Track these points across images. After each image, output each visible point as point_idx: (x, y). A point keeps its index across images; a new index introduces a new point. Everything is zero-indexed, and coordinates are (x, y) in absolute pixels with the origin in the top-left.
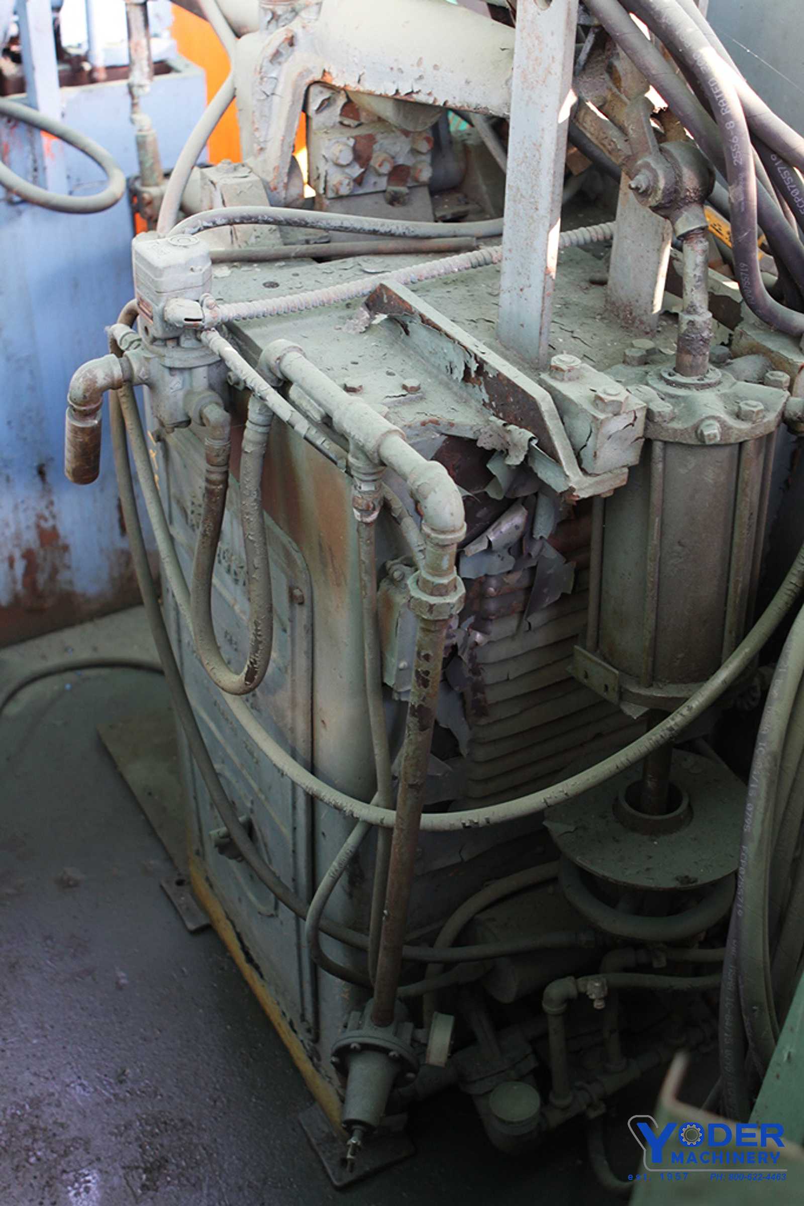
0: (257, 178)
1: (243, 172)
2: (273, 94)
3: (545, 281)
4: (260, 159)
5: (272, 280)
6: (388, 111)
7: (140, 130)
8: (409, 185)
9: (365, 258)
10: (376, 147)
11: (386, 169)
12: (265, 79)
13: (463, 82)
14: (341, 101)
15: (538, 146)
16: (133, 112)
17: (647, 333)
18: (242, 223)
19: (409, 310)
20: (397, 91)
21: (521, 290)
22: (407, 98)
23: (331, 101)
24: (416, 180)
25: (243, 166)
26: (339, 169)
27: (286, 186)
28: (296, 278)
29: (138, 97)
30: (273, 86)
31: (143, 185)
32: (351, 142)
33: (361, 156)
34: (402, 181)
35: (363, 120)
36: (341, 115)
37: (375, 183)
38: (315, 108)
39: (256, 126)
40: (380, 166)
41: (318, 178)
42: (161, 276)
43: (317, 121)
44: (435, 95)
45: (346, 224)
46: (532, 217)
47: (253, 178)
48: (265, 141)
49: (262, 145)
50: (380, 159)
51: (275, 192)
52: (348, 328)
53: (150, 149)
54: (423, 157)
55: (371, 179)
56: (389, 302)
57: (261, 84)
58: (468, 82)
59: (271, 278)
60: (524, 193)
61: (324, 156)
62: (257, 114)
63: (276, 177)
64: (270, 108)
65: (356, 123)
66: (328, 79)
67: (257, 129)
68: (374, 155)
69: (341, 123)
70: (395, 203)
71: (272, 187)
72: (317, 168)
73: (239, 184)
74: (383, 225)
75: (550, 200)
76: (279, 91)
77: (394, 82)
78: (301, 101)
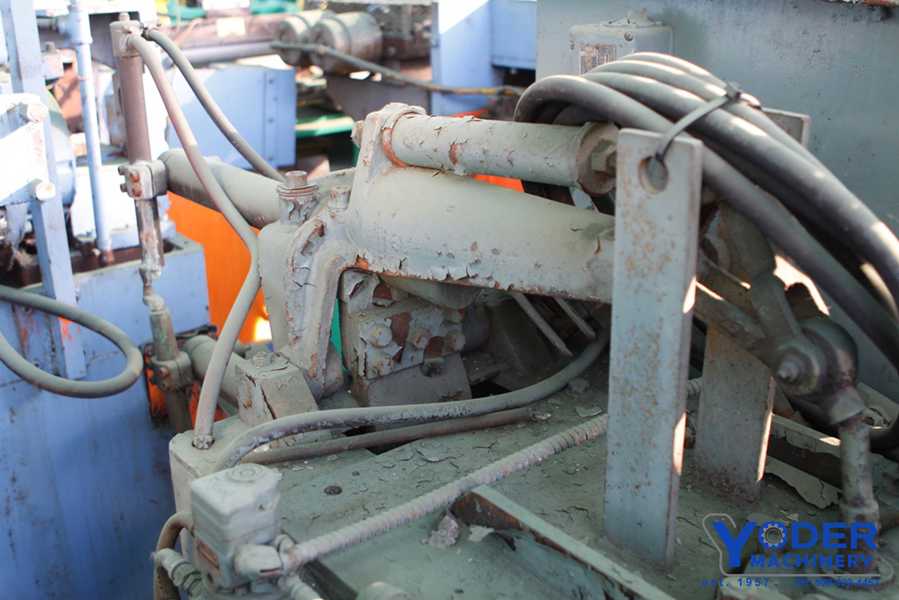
0: (297, 369)
1: (280, 362)
2: (306, 284)
3: (671, 479)
4: (297, 347)
5: (333, 485)
6: (432, 294)
7: (154, 311)
8: (444, 354)
9: (424, 442)
10: (411, 324)
11: (423, 344)
12: (298, 270)
13: (532, 265)
14: (374, 283)
15: (655, 338)
16: (145, 293)
17: (751, 502)
18: (300, 432)
19: (516, 525)
20: (448, 276)
21: (637, 487)
22: (462, 283)
23: (365, 284)
24: (452, 349)
25: (278, 355)
26: (378, 350)
27: (325, 372)
28: (357, 477)
29: (151, 281)
30: (305, 276)
31: (159, 359)
32: (389, 322)
33: (399, 335)
34: (438, 352)
35: (395, 299)
36: (374, 296)
37: (412, 358)
38: (350, 293)
39: (291, 316)
40: (418, 342)
41: (357, 359)
42: (227, 523)
43: (351, 305)
44: (496, 278)
45: (406, 416)
46: (649, 411)
47: (292, 369)
48: (301, 330)
49: (298, 334)
50: (418, 335)
51: (314, 380)
52: (436, 541)
53: (165, 326)
54: (456, 327)
55: (408, 354)
56: (484, 512)
57: (293, 275)
58: (537, 266)
59: (331, 482)
60: (636, 386)
61: (362, 339)
62: (290, 305)
63: (314, 365)
64: (304, 297)
65: (389, 302)
66: (363, 264)
67: (292, 319)
68: (411, 331)
69: (375, 304)
70: (433, 375)
71: (311, 375)
72: (355, 351)
73: (279, 378)
74: (440, 410)
75: (675, 394)
76: (312, 279)
77: (443, 267)
78: (336, 289)
